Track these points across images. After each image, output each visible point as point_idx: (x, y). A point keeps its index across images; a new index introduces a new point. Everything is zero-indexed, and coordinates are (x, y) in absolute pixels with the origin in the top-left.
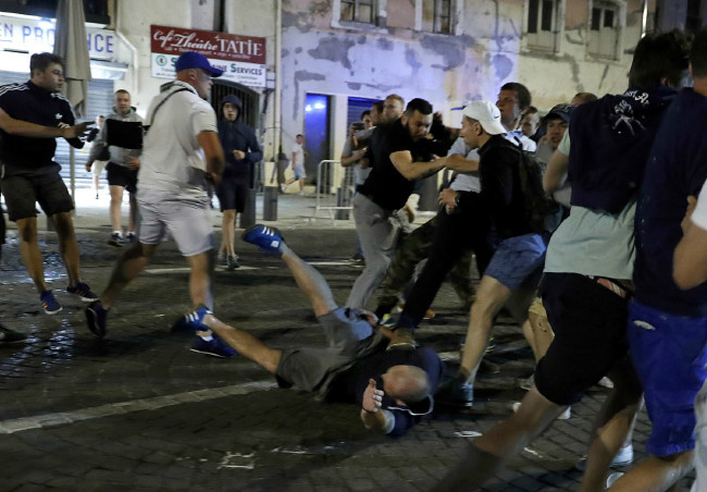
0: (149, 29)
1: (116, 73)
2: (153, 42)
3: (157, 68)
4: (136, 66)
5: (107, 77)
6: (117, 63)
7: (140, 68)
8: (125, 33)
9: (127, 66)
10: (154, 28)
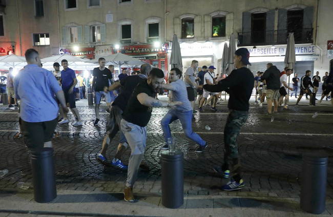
0: (327, 42)
1: (315, 58)
2: (328, 46)
3: (329, 55)
4: (322, 55)
5: (312, 60)
6: (315, 55)
7: (323, 55)
8: (319, 45)
9: (318, 55)
10: (329, 42)
